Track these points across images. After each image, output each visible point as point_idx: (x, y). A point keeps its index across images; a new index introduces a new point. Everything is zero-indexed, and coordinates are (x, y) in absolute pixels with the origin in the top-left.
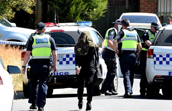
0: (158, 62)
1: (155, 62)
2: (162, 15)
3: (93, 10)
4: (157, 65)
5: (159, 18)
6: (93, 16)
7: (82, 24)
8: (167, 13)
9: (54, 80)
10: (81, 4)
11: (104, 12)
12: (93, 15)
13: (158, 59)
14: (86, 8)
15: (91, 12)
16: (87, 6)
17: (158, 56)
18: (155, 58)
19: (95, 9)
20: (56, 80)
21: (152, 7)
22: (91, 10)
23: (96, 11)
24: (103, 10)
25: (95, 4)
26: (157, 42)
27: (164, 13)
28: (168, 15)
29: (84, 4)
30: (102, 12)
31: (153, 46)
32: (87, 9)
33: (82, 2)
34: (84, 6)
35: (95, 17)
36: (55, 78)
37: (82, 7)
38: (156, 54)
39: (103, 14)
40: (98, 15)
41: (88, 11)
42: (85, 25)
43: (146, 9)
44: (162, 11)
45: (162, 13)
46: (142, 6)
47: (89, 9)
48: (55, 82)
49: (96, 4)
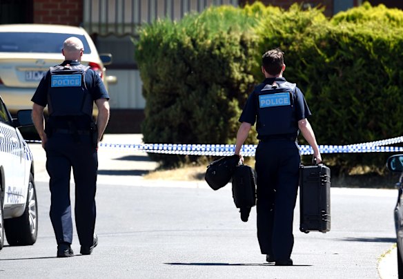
2: (95, 30)
8: (107, 25)
21: (68, 10)
27: (101, 25)
43: (50, 15)
44: (95, 19)
45: (96, 25)
46: (38, 6)
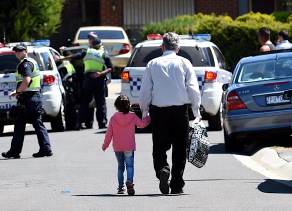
0: (135, 88)
1: (132, 88)
2: (129, 28)
3: (43, 25)
4: (135, 91)
5: (126, 32)
6: (44, 33)
7: (38, 43)
8: (134, 26)
9: (7, 114)
10: (28, 18)
11: (58, 27)
12: (44, 31)
13: (135, 84)
14: (34, 23)
15: (41, 28)
16: (36, 20)
17: (135, 80)
18: (132, 83)
19: (45, 24)
20: (9, 114)
21: (116, 19)
22: (40, 25)
23: (48, 26)
24: (56, 24)
25: (45, 17)
26: (133, 62)
27: (131, 26)
28: (136, 28)
29: (32, 18)
30: (55, 28)
31: (129, 68)
32: (36, 24)
33: (29, 16)
34: (32, 21)
35: (45, 33)
36: (8, 112)
37: (29, 22)
38: (132, 77)
39: (57, 30)
40: (50, 31)
41: (38, 27)
42: (41, 44)
43: (108, 22)
44: (129, 23)
45: (129, 25)
46: (103, 18)
47: (39, 23)
48: (8, 117)
49: (47, 17)
